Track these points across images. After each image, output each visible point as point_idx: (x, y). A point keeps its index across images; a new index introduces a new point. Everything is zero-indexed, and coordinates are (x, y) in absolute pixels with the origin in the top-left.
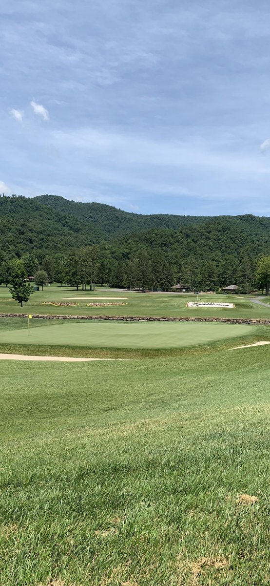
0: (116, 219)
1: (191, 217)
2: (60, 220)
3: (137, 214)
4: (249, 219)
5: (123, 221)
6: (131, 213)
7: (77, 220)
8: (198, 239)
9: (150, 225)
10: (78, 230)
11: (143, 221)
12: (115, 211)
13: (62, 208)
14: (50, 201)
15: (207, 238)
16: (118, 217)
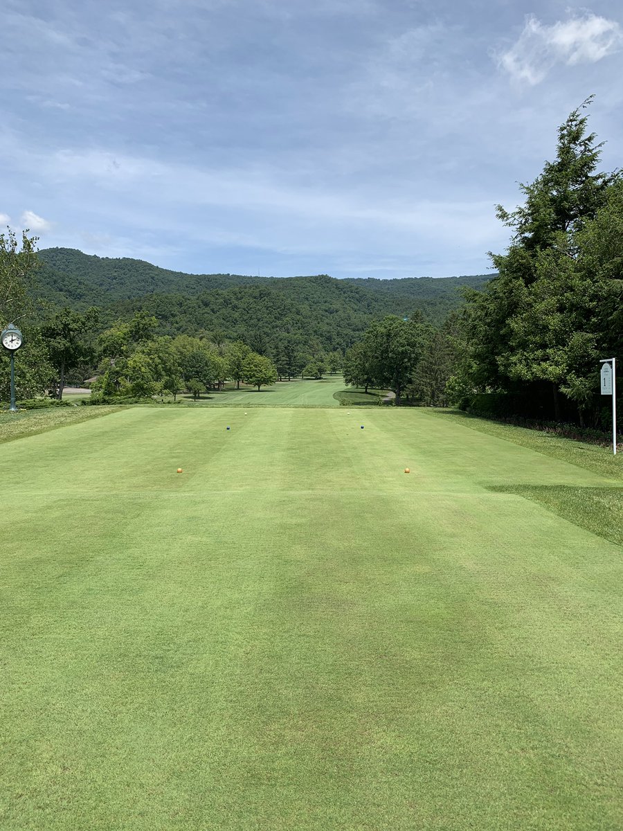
0: (150, 280)
1: (259, 278)
2: (55, 282)
3: (186, 274)
4: (323, 281)
5: (160, 283)
6: (178, 273)
7: (80, 283)
8: (220, 309)
9: (194, 289)
10: (81, 296)
11: (186, 283)
12: (150, 269)
13: (78, 266)
14: (61, 256)
15: (235, 308)
16: (153, 278)
